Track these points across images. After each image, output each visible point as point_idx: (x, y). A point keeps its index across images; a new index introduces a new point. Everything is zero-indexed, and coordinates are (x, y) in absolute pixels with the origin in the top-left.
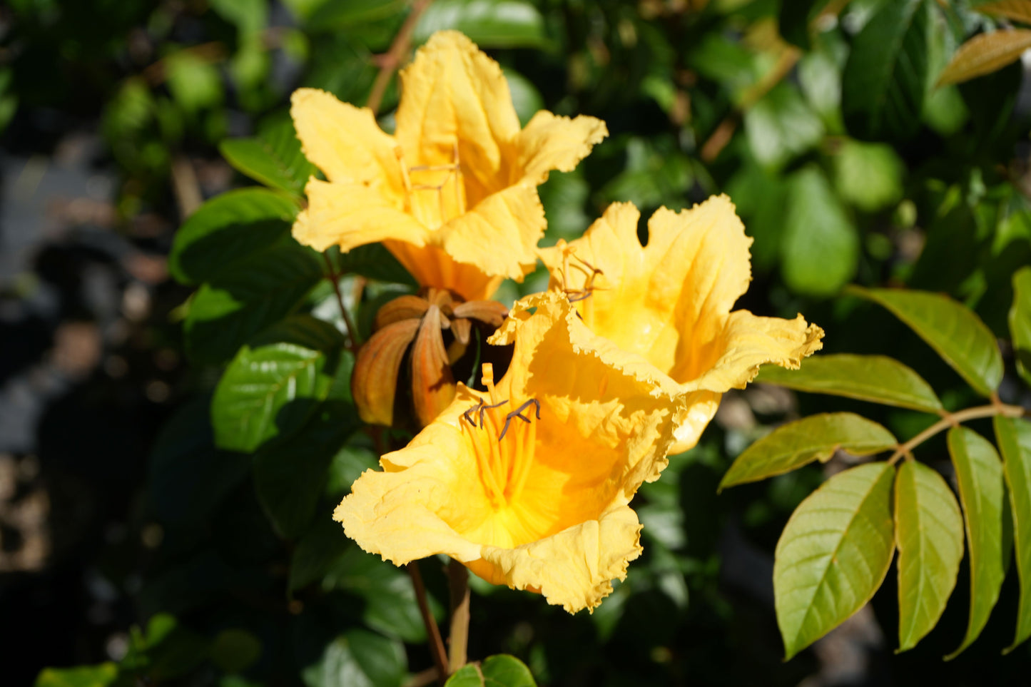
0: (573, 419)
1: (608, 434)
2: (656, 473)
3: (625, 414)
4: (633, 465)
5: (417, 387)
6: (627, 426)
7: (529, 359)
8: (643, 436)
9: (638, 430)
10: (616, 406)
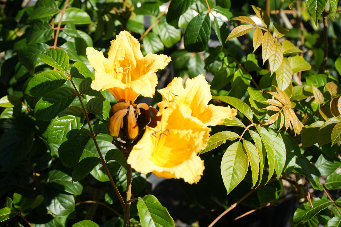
0: (178, 134)
1: (187, 137)
2: (204, 147)
3: (193, 133)
4: (196, 145)
5: (129, 127)
6: (193, 135)
7: (167, 119)
8: (199, 138)
9: (197, 136)
10: (190, 131)
